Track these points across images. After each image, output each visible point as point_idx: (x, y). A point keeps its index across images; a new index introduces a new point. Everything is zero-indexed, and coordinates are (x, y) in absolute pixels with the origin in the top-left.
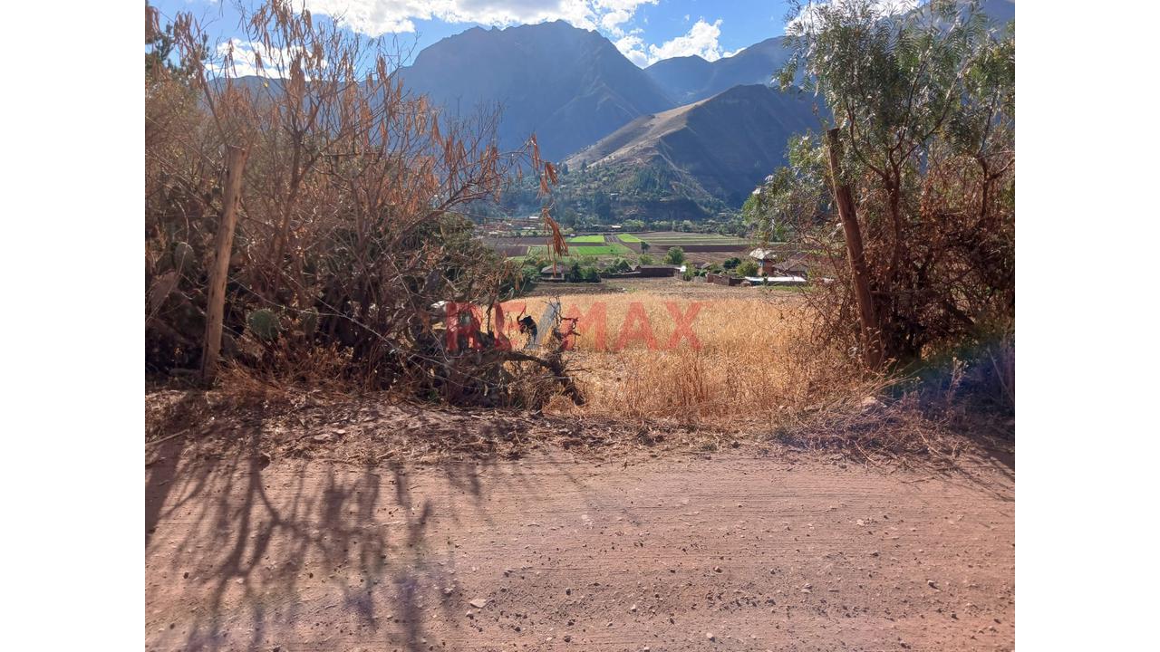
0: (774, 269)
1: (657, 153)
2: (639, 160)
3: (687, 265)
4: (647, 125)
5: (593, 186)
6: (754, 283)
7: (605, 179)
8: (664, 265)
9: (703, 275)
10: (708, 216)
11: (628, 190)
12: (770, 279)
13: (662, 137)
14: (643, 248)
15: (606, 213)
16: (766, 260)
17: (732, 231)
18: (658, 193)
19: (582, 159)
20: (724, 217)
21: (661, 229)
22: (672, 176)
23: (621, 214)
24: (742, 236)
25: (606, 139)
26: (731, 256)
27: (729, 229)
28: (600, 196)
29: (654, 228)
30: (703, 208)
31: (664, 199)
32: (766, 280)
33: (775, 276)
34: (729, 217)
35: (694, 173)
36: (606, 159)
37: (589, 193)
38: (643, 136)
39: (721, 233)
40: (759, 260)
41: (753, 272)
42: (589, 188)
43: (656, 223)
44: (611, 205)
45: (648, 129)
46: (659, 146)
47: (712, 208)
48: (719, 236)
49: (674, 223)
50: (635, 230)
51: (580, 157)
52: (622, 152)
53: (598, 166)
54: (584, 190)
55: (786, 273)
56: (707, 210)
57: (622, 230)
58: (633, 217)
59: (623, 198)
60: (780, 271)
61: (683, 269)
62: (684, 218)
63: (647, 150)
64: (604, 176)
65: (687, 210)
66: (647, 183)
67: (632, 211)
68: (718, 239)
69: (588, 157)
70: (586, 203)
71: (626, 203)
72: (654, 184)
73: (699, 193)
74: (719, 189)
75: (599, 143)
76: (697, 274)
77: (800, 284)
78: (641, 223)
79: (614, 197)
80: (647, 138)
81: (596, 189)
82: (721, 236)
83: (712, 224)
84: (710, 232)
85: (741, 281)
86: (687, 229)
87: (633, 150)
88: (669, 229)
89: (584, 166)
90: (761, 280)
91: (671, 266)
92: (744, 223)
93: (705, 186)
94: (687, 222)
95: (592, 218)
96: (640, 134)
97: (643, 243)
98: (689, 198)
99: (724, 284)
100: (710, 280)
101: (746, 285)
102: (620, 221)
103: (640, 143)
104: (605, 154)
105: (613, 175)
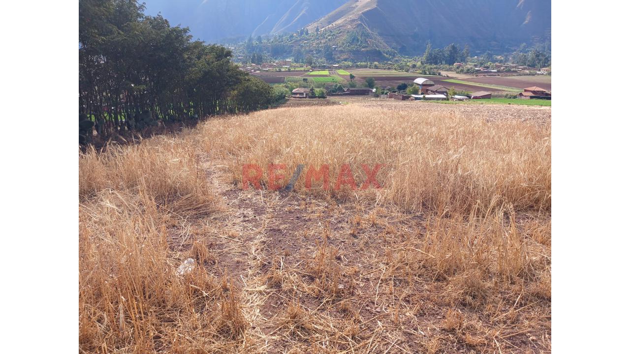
0: (427, 90)
1: (360, 22)
2: (349, 27)
3: (377, 88)
4: (354, 6)
5: (322, 41)
6: (416, 99)
7: (329, 37)
8: (364, 88)
9: (386, 94)
10: (388, 60)
11: (343, 44)
12: (427, 96)
13: (362, 13)
14: (351, 78)
15: (331, 57)
16: (423, 85)
17: (401, 68)
18: (360, 45)
19: (316, 25)
20: (397, 61)
21: (362, 67)
22: (367, 36)
23: (339, 58)
24: (407, 71)
25: (330, 14)
26: (402, 82)
27: (400, 67)
28: (328, 48)
29: (357, 67)
30: (385, 55)
31: (363, 49)
32: (424, 97)
33: (428, 94)
34: (400, 60)
35: (381, 34)
36: (330, 26)
37: (320, 46)
38: (351, 12)
39: (395, 69)
40: (419, 85)
41: (416, 92)
42: (321, 43)
43: (359, 63)
44: (333, 53)
45: (354, 8)
46: (361, 18)
47: (390, 55)
48: (394, 71)
49: (369, 63)
50: (347, 68)
51: (315, 25)
52: (339, 22)
53: (325, 30)
54: (318, 44)
55: (434, 92)
56: (387, 56)
57: (339, 68)
58: (345, 60)
59: (340, 49)
60: (431, 91)
61: (374, 90)
62: (375, 61)
63: (353, 21)
64: (329, 36)
65: (376, 56)
66: (354, 40)
67: (345, 57)
68: (394, 73)
69: (320, 25)
70: (319, 51)
71: (342, 52)
72: (358, 40)
73: (383, 45)
74: (394, 44)
75: (327, 17)
76: (383, 93)
77: (443, 99)
78: (350, 63)
79: (335, 48)
80: (354, 13)
81: (324, 43)
82: (396, 71)
83: (391, 64)
84: (389, 69)
85: (410, 97)
86: (376, 67)
87: (346, 20)
88: (366, 67)
89: (317, 30)
90: (422, 96)
91: (368, 89)
92: (408, 64)
93: (387, 42)
94: (376, 63)
95: (322, 60)
96: (350, 11)
97: (351, 75)
98: (378, 49)
99: (398, 99)
100: (391, 97)
101: (412, 100)
102: (338, 62)
103: (350, 17)
104: (329, 23)
105: (334, 35)
